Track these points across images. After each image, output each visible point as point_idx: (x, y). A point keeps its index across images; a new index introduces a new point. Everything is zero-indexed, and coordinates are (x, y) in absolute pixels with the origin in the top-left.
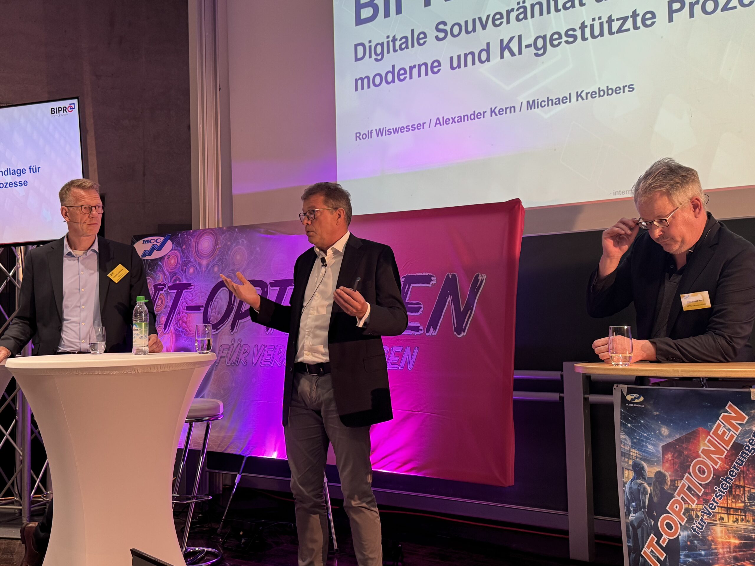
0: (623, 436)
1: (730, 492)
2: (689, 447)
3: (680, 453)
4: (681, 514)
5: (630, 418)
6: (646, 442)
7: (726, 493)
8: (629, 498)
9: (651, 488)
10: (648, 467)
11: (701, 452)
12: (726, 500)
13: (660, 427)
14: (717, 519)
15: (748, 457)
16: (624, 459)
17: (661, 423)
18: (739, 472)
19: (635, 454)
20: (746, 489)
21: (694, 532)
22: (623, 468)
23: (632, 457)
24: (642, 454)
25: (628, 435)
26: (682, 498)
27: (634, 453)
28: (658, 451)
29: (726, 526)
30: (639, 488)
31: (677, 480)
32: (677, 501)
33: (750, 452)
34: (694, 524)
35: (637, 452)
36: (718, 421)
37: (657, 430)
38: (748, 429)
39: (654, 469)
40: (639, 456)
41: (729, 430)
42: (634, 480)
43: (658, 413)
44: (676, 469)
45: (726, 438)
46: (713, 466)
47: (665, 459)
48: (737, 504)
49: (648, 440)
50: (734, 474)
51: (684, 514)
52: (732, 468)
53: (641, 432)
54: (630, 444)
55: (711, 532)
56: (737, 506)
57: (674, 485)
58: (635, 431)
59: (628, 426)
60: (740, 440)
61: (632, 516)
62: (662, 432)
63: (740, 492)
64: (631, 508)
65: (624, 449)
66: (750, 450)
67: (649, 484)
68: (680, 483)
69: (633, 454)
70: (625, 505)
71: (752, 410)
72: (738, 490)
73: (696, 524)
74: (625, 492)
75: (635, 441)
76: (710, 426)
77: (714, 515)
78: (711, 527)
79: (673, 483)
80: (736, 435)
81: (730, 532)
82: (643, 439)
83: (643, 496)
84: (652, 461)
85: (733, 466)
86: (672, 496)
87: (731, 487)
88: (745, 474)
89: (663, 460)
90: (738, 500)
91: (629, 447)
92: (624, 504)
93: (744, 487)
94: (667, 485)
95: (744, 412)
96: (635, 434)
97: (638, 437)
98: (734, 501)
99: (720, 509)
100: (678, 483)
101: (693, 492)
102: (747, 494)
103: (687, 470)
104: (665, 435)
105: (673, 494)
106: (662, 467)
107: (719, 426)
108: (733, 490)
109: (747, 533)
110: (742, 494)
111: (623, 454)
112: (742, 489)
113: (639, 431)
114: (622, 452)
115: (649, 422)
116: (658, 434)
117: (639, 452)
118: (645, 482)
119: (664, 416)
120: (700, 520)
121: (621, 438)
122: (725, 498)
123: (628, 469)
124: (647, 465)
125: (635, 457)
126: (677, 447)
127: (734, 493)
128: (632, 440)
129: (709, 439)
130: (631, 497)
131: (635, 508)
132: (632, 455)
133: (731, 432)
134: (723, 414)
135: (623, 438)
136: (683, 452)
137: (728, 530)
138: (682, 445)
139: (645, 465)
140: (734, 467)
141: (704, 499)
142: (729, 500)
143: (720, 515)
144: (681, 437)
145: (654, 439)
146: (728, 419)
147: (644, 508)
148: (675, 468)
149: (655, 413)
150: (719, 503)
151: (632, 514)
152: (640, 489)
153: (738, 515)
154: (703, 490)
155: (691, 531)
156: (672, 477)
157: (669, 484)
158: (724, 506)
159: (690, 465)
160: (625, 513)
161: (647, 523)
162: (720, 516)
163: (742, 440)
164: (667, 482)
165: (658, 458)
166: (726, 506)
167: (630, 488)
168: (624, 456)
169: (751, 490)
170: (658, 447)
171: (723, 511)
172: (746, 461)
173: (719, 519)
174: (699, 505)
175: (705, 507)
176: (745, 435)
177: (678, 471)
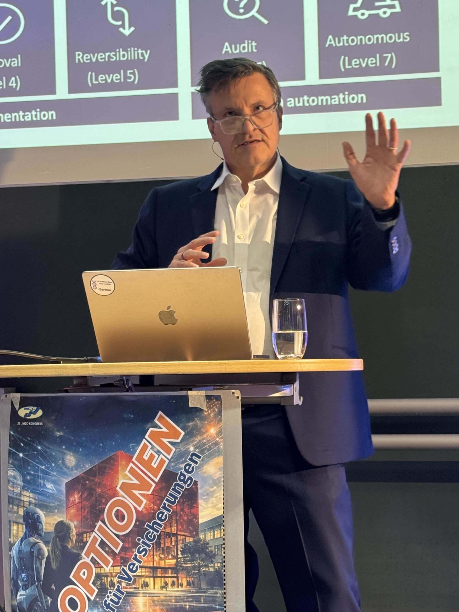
0: (11, 473)
1: (158, 544)
2: (104, 482)
3: (91, 491)
4: (91, 583)
5: (22, 444)
6: (44, 479)
7: (152, 545)
8: (18, 567)
9: (49, 548)
10: (45, 516)
11: (120, 488)
12: (152, 557)
13: (65, 454)
14: (139, 585)
15: (183, 490)
16: (13, 508)
17: (66, 449)
18: (170, 513)
19: (28, 498)
20: (180, 538)
21: (107, 608)
22: (10, 521)
23: (24, 504)
24: (38, 498)
25: (19, 471)
26: (93, 560)
27: (27, 496)
28: (59, 491)
29: (151, 595)
30: (33, 550)
31: (86, 532)
32: (85, 565)
33: (185, 483)
34: (108, 597)
35: (31, 495)
36: (144, 441)
37: (60, 460)
38: (184, 449)
39: (55, 520)
40: (34, 501)
41: (159, 453)
42: (26, 538)
43: (62, 433)
44: (85, 516)
45: (154, 465)
46: (135, 508)
47: (69, 502)
48: (166, 561)
49: (47, 475)
50: (163, 517)
51: (94, 583)
52: (161, 508)
53: (38, 463)
54: (21, 483)
55: (130, 606)
56: (166, 564)
57: (82, 541)
58: (28, 463)
59: (19, 456)
60: (173, 467)
61: (21, 595)
62: (67, 462)
63: (171, 543)
64: (20, 583)
65: (13, 491)
66: (185, 480)
67: (46, 543)
68: (90, 537)
69: (26, 499)
70: (12, 579)
71: (190, 422)
72: (169, 540)
73: (110, 598)
74: (12, 558)
75: (28, 478)
76: (133, 448)
77: (135, 580)
78: (131, 599)
79: (80, 538)
80: (168, 459)
81: (156, 603)
82: (40, 474)
83: (38, 562)
84: (51, 507)
85: (163, 505)
86: (78, 557)
87: (159, 537)
88: (179, 516)
89: (66, 504)
90: (168, 556)
91: (19, 489)
92: (10, 577)
93: (176, 535)
94: (72, 541)
95: (178, 426)
96: (29, 468)
97: (32, 473)
98: (163, 556)
99: (144, 570)
100: (86, 537)
101: (107, 549)
102: (180, 546)
103: (99, 516)
104: (70, 466)
105: (80, 555)
106: (65, 515)
107: (145, 447)
108: (162, 542)
109: (178, 602)
110: (174, 546)
111: (11, 500)
112: (173, 539)
113: (35, 463)
114: (9, 496)
115: (49, 448)
116: (61, 465)
117: (34, 495)
118: (41, 539)
119: (70, 437)
120: (116, 590)
121: (8, 475)
122: (151, 553)
123: (17, 523)
124: (44, 514)
125: (28, 503)
126: (87, 482)
127: (162, 546)
128: (24, 476)
129: (132, 467)
130: (20, 566)
131: (25, 581)
132: (24, 501)
133: (161, 456)
134: (151, 429)
135: (11, 475)
136: (95, 490)
137: (154, 601)
138: (93, 478)
139: (41, 513)
140: (164, 507)
141: (122, 558)
142: (156, 555)
143: (143, 579)
144: (92, 468)
145: (55, 473)
146: (156, 437)
147: (39, 580)
148: (83, 515)
149: (58, 434)
150: (143, 561)
151: (21, 592)
152: (33, 552)
153: (168, 577)
154: (121, 544)
155: (103, 608)
156: (79, 528)
157: (74, 539)
158: (149, 565)
159: (105, 508)
160: (11, 591)
161: (42, 603)
162: (144, 581)
163: (175, 466)
164: (71, 537)
165: (60, 502)
166: (151, 565)
167: (20, 552)
168: (13, 504)
169: (185, 539)
170: (60, 485)
171: (147, 573)
172: (180, 497)
173: (142, 585)
174: (115, 568)
175: (123, 570)
176: (179, 459)
177: (87, 520)
